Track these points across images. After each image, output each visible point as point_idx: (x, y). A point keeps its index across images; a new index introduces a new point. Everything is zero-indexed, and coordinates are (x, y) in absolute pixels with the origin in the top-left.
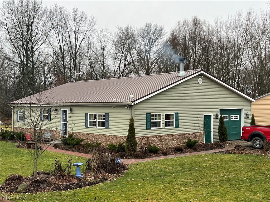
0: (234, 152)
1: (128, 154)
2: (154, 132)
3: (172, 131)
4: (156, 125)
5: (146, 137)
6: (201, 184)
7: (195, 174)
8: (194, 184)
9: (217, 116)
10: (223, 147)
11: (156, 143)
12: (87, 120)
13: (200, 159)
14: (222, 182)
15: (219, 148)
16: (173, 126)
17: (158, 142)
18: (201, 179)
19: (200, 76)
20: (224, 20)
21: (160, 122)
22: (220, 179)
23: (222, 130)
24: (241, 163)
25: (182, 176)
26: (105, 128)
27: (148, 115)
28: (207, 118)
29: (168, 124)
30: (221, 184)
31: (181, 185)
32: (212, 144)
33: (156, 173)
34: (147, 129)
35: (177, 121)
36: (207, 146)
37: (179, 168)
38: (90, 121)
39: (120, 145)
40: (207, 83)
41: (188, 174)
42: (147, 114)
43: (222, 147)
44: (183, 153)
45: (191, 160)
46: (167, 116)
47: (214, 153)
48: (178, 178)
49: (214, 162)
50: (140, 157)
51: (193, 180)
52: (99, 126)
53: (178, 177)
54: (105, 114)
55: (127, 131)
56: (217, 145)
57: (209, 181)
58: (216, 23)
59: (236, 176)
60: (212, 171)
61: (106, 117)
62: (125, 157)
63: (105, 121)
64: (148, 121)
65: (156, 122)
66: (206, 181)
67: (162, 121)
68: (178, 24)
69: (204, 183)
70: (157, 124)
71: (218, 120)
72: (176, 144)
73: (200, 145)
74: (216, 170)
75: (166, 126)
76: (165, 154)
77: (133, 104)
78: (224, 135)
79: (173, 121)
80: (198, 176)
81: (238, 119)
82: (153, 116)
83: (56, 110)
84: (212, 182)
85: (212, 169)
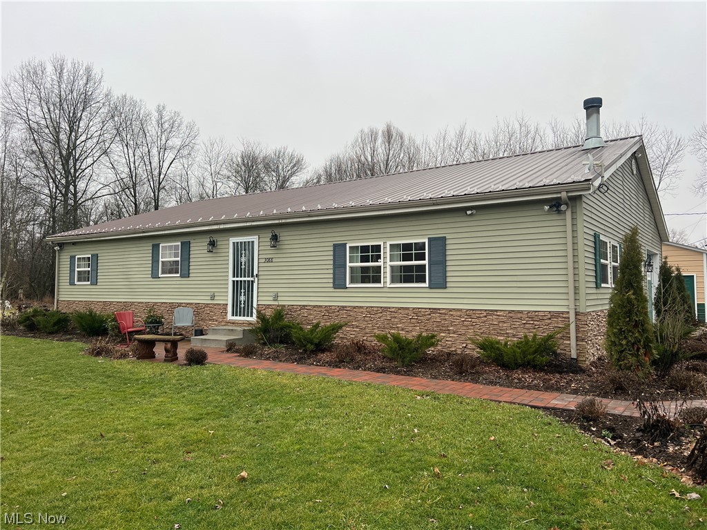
12: (339, 265)
26: (426, 285)
34: (596, 288)
38: (351, 268)
42: (595, 235)
61: (428, 250)
64: (597, 259)
77: (592, 189)
83: (213, 244)
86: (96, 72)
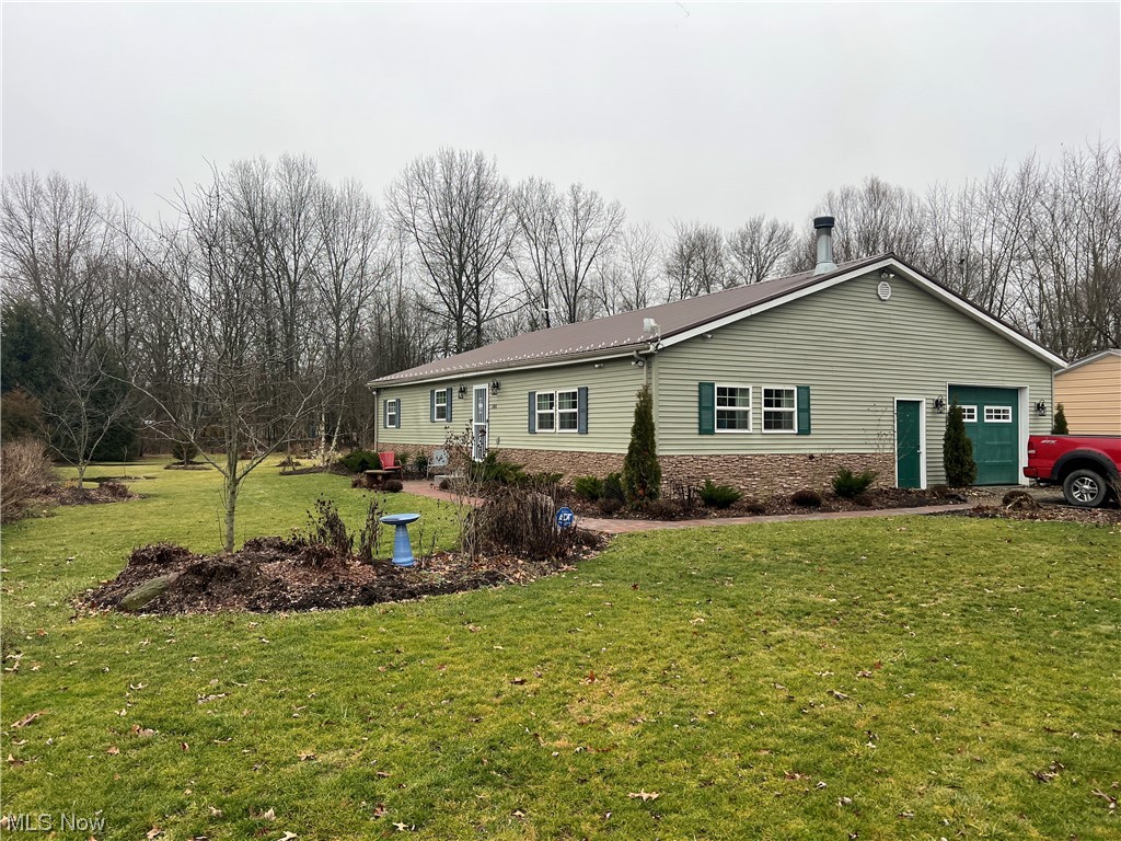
0: (1005, 514)
1: (629, 507)
2: (725, 443)
3: (786, 443)
4: (732, 421)
5: (696, 458)
6: (875, 617)
7: (854, 576)
8: (844, 617)
9: (938, 404)
10: (961, 500)
11: (732, 480)
12: (531, 413)
13: (880, 530)
14: (974, 614)
15: (948, 503)
16: (791, 427)
17: (737, 476)
18: (877, 597)
19: (884, 276)
20: (954, 193)
21: (746, 412)
22: (962, 598)
23: (956, 448)
24: (1038, 545)
25: (797, 580)
26: (576, 431)
27: (704, 388)
28: (908, 410)
29: (773, 421)
30: (975, 620)
31: (785, 615)
32: (924, 492)
33: (702, 565)
34: (700, 434)
35: (805, 415)
36: (906, 495)
37: (794, 554)
38: (539, 414)
39: (613, 480)
40: (907, 299)
41: (827, 572)
42: (701, 385)
43: (957, 499)
44: (822, 511)
45: (846, 531)
46: (772, 397)
47: (931, 514)
48: (781, 587)
49: (934, 540)
50: (667, 515)
51: (842, 599)
52: (562, 427)
53: (782, 582)
54: (576, 390)
55: (629, 431)
56: (939, 495)
57: (914, 605)
58: (932, 200)
59: (1033, 591)
60: (924, 566)
61: (578, 399)
62: (620, 514)
63: (576, 410)
64: (705, 407)
65: (733, 412)
66: (902, 604)
67: (755, 409)
68: (827, 200)
69: (892, 612)
70: (737, 419)
71: (943, 418)
72: (799, 484)
73: (881, 492)
74: (942, 565)
75: (767, 426)
76: (756, 510)
77: (652, 348)
78: (963, 466)
79: (792, 413)
80: (865, 585)
81: (1010, 421)
82: (722, 391)
83: (463, 391)
84: (929, 608)
85: (928, 563)
86: (488, 162)
